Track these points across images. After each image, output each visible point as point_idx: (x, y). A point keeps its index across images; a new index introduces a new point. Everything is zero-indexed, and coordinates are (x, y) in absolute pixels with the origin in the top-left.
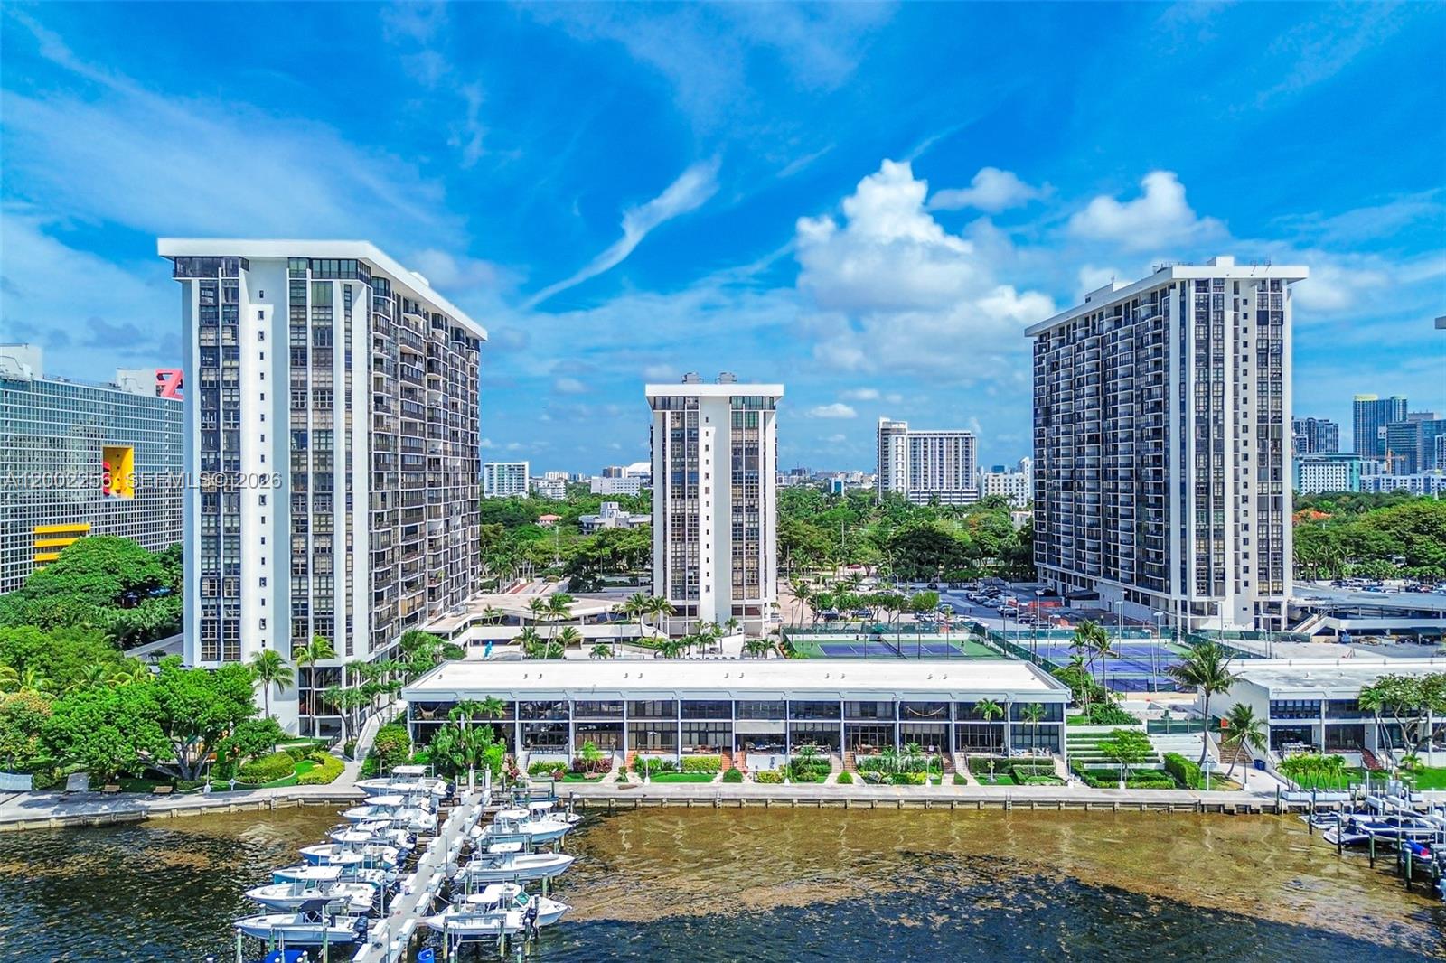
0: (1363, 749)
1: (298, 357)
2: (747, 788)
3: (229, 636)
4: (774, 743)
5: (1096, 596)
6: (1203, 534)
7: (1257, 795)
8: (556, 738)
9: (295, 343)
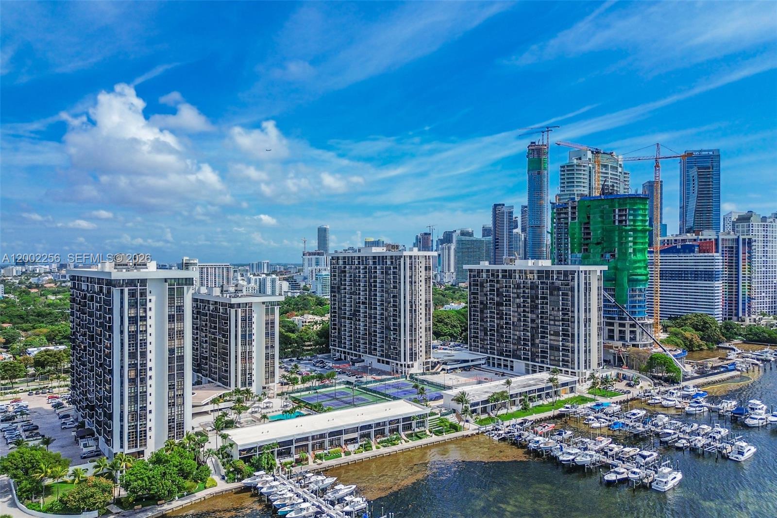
0: (487, 413)
1: (171, 318)
2: (353, 457)
3: (142, 437)
4: (353, 441)
5: (363, 361)
6: (411, 341)
7: (473, 430)
8: (288, 453)
9: (170, 313)
